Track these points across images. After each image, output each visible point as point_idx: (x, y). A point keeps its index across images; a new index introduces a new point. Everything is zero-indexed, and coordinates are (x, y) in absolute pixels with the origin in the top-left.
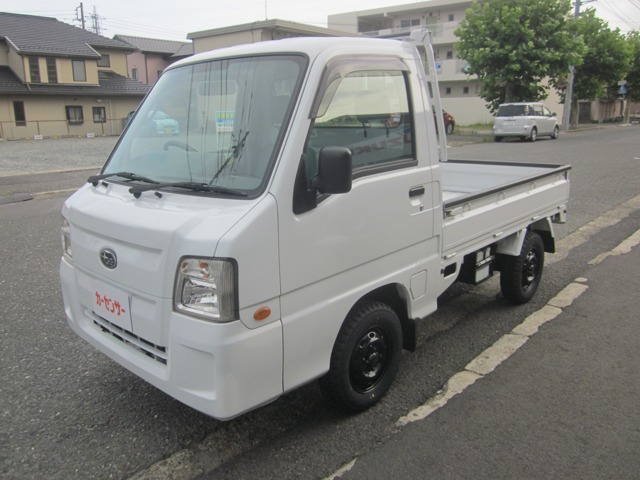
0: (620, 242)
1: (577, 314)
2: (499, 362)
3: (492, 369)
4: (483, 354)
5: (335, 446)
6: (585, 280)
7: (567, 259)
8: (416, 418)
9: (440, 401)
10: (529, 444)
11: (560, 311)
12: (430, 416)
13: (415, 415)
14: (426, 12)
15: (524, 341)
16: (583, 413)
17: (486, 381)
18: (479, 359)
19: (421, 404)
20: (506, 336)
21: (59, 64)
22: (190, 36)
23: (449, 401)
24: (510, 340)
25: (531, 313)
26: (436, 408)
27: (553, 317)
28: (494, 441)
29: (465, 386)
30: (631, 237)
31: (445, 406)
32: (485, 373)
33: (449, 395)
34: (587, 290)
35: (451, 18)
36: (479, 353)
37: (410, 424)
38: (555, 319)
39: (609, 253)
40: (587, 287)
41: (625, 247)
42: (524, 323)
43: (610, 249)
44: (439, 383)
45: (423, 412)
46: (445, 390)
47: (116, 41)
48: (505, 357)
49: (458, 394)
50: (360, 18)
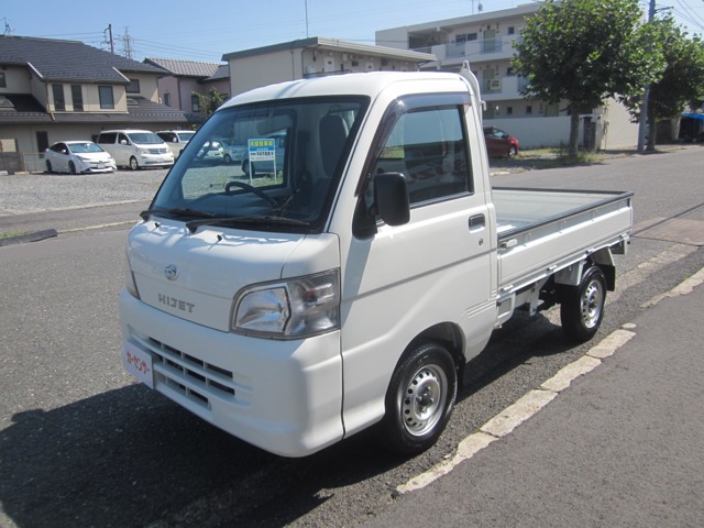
0: (681, 281)
1: (617, 366)
2: (519, 423)
3: (511, 431)
4: (503, 413)
5: (322, 518)
6: (633, 326)
7: (618, 302)
8: (416, 487)
9: (446, 468)
10: (537, 518)
11: (599, 362)
12: (430, 485)
13: (415, 483)
14: (483, 25)
15: (552, 398)
16: (604, 482)
17: (501, 443)
18: (498, 419)
19: (425, 470)
20: (533, 392)
21: (84, 90)
22: (225, 57)
23: (456, 467)
24: (536, 396)
25: (566, 365)
26: (440, 475)
27: (589, 369)
28: (499, 514)
29: (476, 450)
30: (694, 276)
31: (450, 473)
32: (501, 434)
33: (457, 460)
34: (634, 337)
35: (511, 31)
36: (500, 411)
37: (408, 493)
38: (592, 371)
39: (667, 294)
40: (633, 334)
41: (685, 287)
42: (556, 376)
43: (669, 290)
44: (449, 446)
45: (425, 479)
46: (454, 455)
47: (147, 65)
48: (527, 416)
49: (466, 460)
50: (410, 33)
